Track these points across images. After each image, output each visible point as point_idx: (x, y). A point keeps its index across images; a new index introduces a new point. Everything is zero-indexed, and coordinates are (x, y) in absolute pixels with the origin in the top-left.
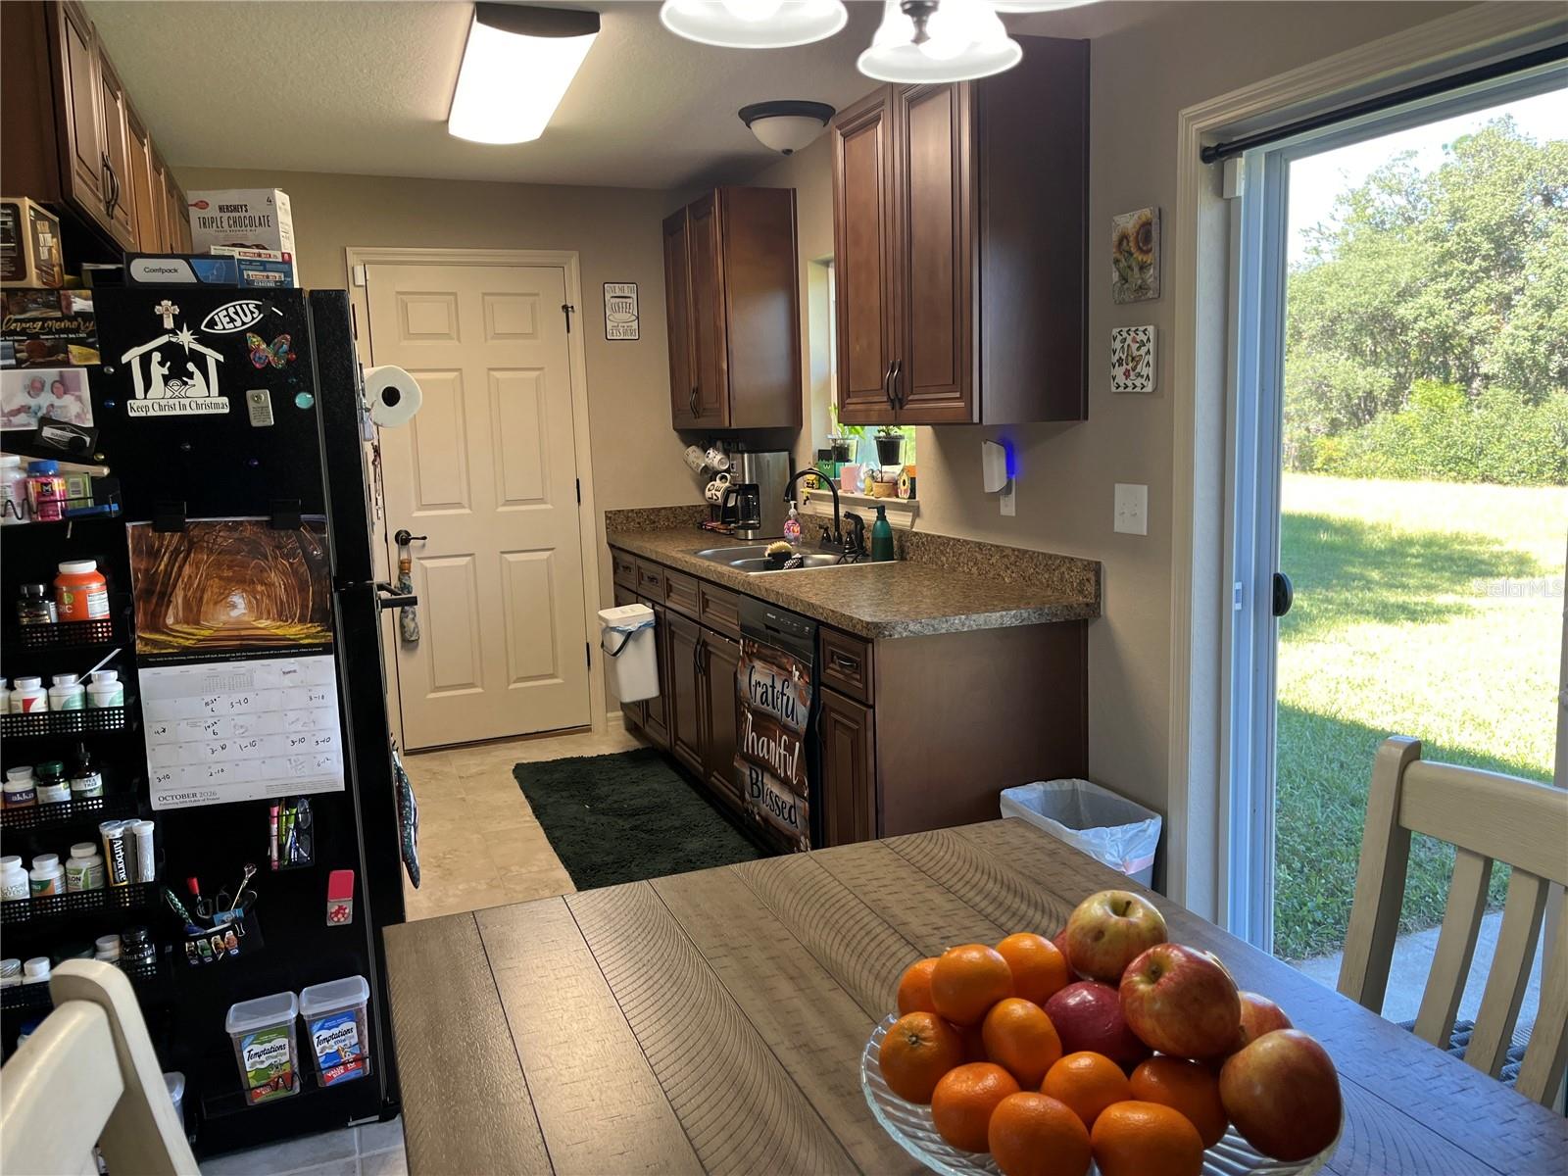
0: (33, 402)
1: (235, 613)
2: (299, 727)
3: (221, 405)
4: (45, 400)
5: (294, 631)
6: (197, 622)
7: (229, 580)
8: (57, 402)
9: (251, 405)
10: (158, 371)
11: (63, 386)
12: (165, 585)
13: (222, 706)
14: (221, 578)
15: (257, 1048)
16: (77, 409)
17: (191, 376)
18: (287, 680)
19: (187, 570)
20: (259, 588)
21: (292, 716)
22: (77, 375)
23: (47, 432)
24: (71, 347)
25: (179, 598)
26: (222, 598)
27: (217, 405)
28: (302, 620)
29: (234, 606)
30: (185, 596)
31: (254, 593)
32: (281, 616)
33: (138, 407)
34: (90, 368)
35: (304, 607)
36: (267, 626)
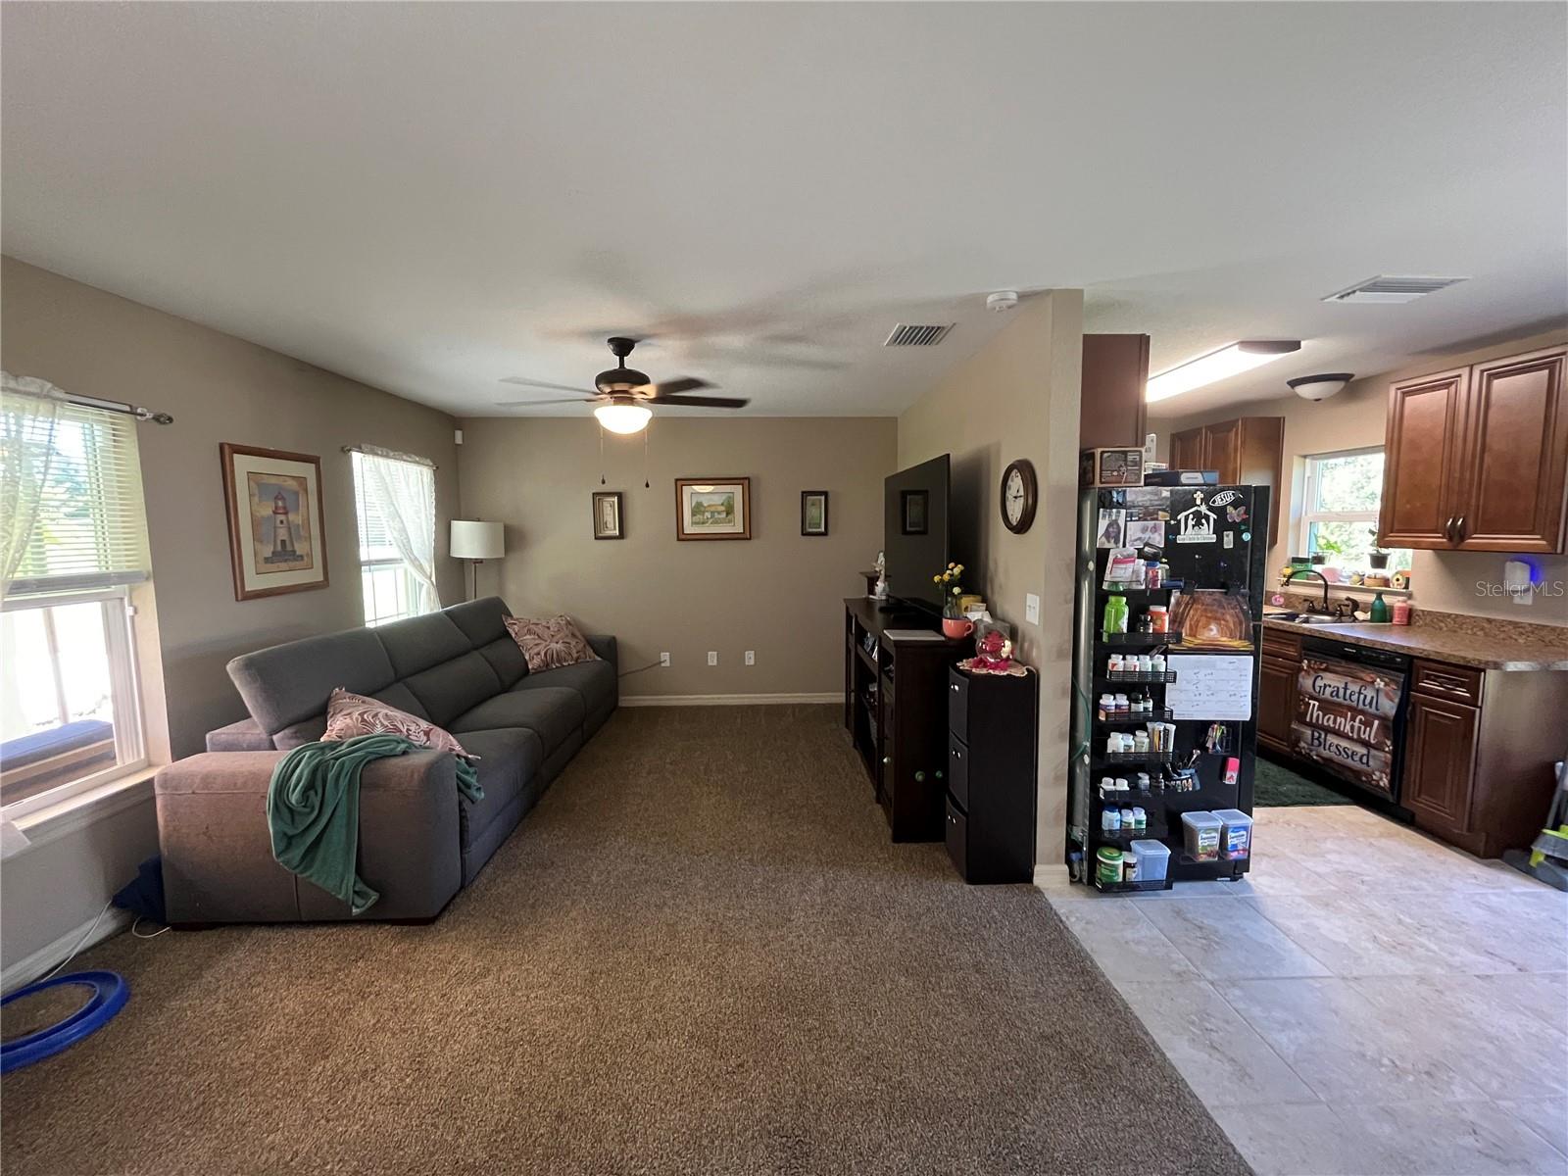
0: (1143, 536)
1: (1212, 633)
2: (1232, 688)
3: (1213, 538)
4: (1146, 536)
5: (1236, 643)
6: (1195, 636)
7: (1210, 618)
8: (1152, 536)
9: (1225, 538)
10: (1191, 523)
11: (1155, 529)
12: (1181, 619)
13: (1201, 676)
14: (1207, 617)
15: (1204, 836)
16: (1159, 540)
17: (1203, 525)
18: (1231, 666)
19: (1192, 612)
20: (1223, 622)
21: (1232, 683)
22: (1161, 525)
23: (1147, 549)
24: (1160, 513)
25: (1187, 624)
26: (1206, 626)
27: (1212, 539)
28: (1240, 639)
29: (1212, 630)
30: (1190, 625)
31: (1220, 624)
32: (1232, 637)
33: (1180, 539)
34: (1166, 521)
35: (1241, 632)
36: (1225, 641)
